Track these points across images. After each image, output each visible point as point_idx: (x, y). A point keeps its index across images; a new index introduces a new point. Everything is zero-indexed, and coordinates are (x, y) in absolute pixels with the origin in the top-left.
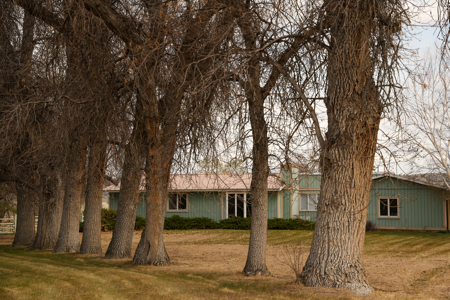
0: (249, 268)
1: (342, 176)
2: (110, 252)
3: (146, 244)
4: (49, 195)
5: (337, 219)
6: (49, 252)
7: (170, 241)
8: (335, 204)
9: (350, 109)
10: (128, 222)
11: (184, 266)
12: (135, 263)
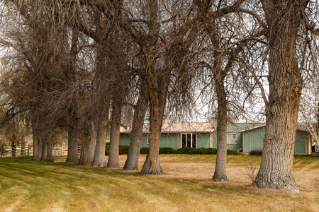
0: (216, 177)
1: (280, 122)
2: (126, 167)
3: (148, 162)
4: (87, 134)
5: (277, 148)
6: (88, 166)
7: (163, 161)
8: (275, 139)
9: (284, 82)
10: (136, 149)
11: (172, 175)
12: (143, 173)
